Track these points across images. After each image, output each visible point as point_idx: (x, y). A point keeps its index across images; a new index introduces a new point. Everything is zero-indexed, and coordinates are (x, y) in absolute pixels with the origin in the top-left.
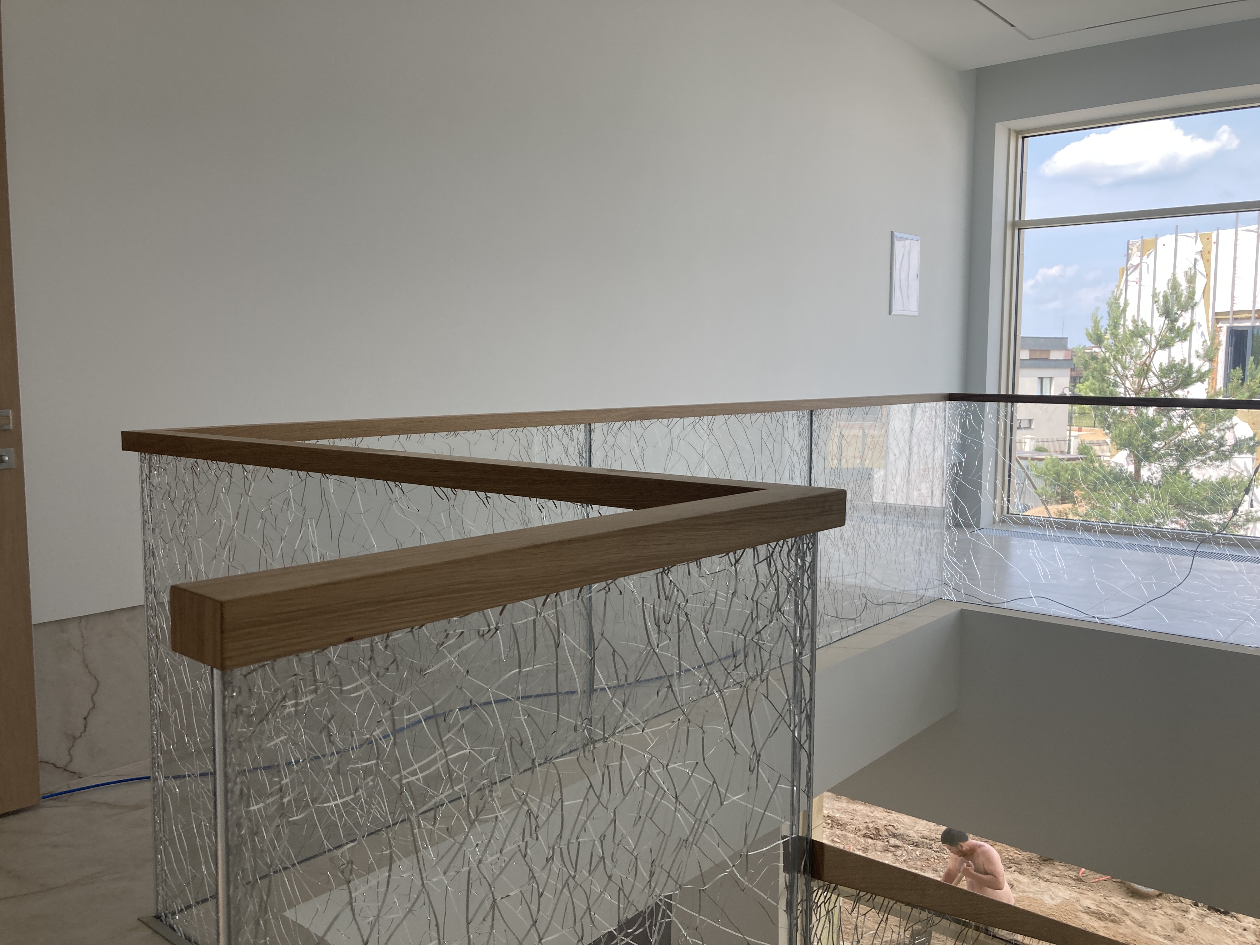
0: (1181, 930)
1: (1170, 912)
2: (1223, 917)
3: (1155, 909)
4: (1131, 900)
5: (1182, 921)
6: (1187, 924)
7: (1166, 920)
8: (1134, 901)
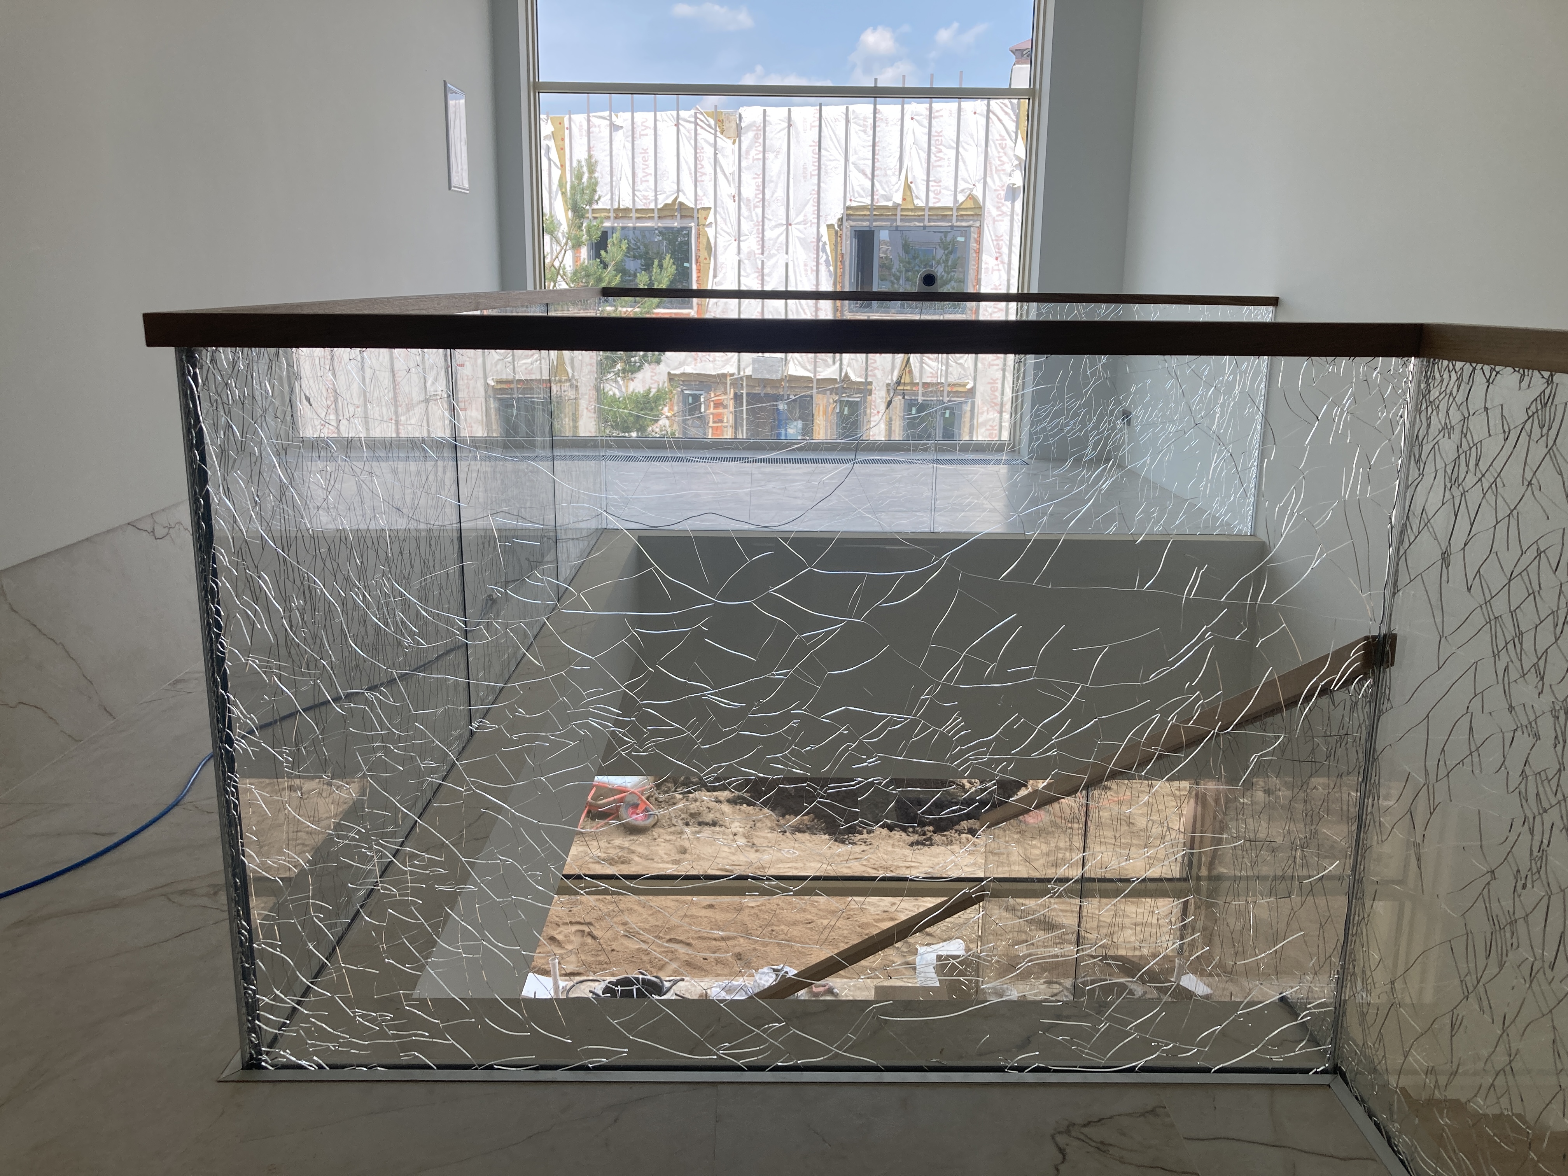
0: (684, 851)
1: (668, 838)
2: (713, 828)
3: (655, 839)
4: (632, 838)
5: (682, 843)
6: (686, 844)
7: (668, 846)
8: (635, 838)
